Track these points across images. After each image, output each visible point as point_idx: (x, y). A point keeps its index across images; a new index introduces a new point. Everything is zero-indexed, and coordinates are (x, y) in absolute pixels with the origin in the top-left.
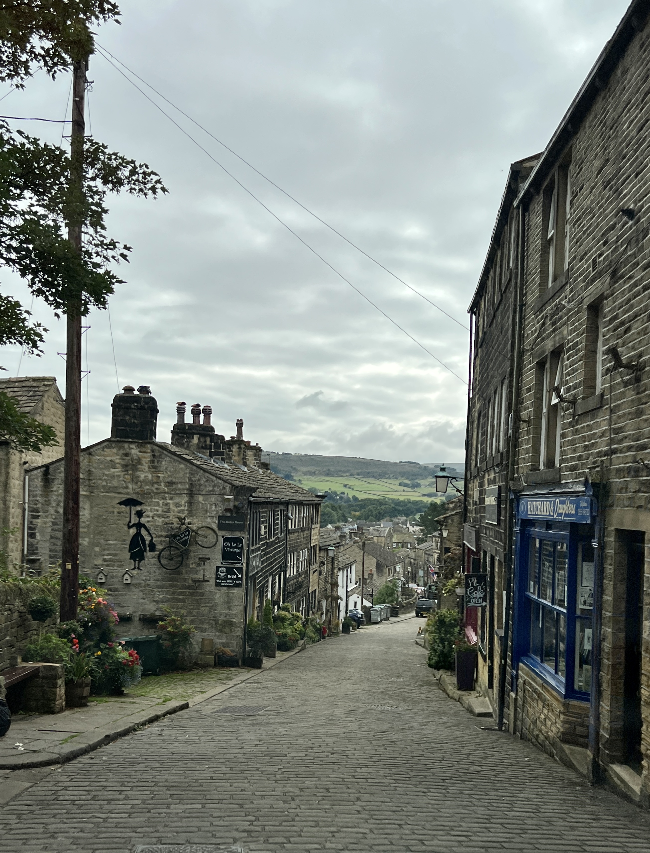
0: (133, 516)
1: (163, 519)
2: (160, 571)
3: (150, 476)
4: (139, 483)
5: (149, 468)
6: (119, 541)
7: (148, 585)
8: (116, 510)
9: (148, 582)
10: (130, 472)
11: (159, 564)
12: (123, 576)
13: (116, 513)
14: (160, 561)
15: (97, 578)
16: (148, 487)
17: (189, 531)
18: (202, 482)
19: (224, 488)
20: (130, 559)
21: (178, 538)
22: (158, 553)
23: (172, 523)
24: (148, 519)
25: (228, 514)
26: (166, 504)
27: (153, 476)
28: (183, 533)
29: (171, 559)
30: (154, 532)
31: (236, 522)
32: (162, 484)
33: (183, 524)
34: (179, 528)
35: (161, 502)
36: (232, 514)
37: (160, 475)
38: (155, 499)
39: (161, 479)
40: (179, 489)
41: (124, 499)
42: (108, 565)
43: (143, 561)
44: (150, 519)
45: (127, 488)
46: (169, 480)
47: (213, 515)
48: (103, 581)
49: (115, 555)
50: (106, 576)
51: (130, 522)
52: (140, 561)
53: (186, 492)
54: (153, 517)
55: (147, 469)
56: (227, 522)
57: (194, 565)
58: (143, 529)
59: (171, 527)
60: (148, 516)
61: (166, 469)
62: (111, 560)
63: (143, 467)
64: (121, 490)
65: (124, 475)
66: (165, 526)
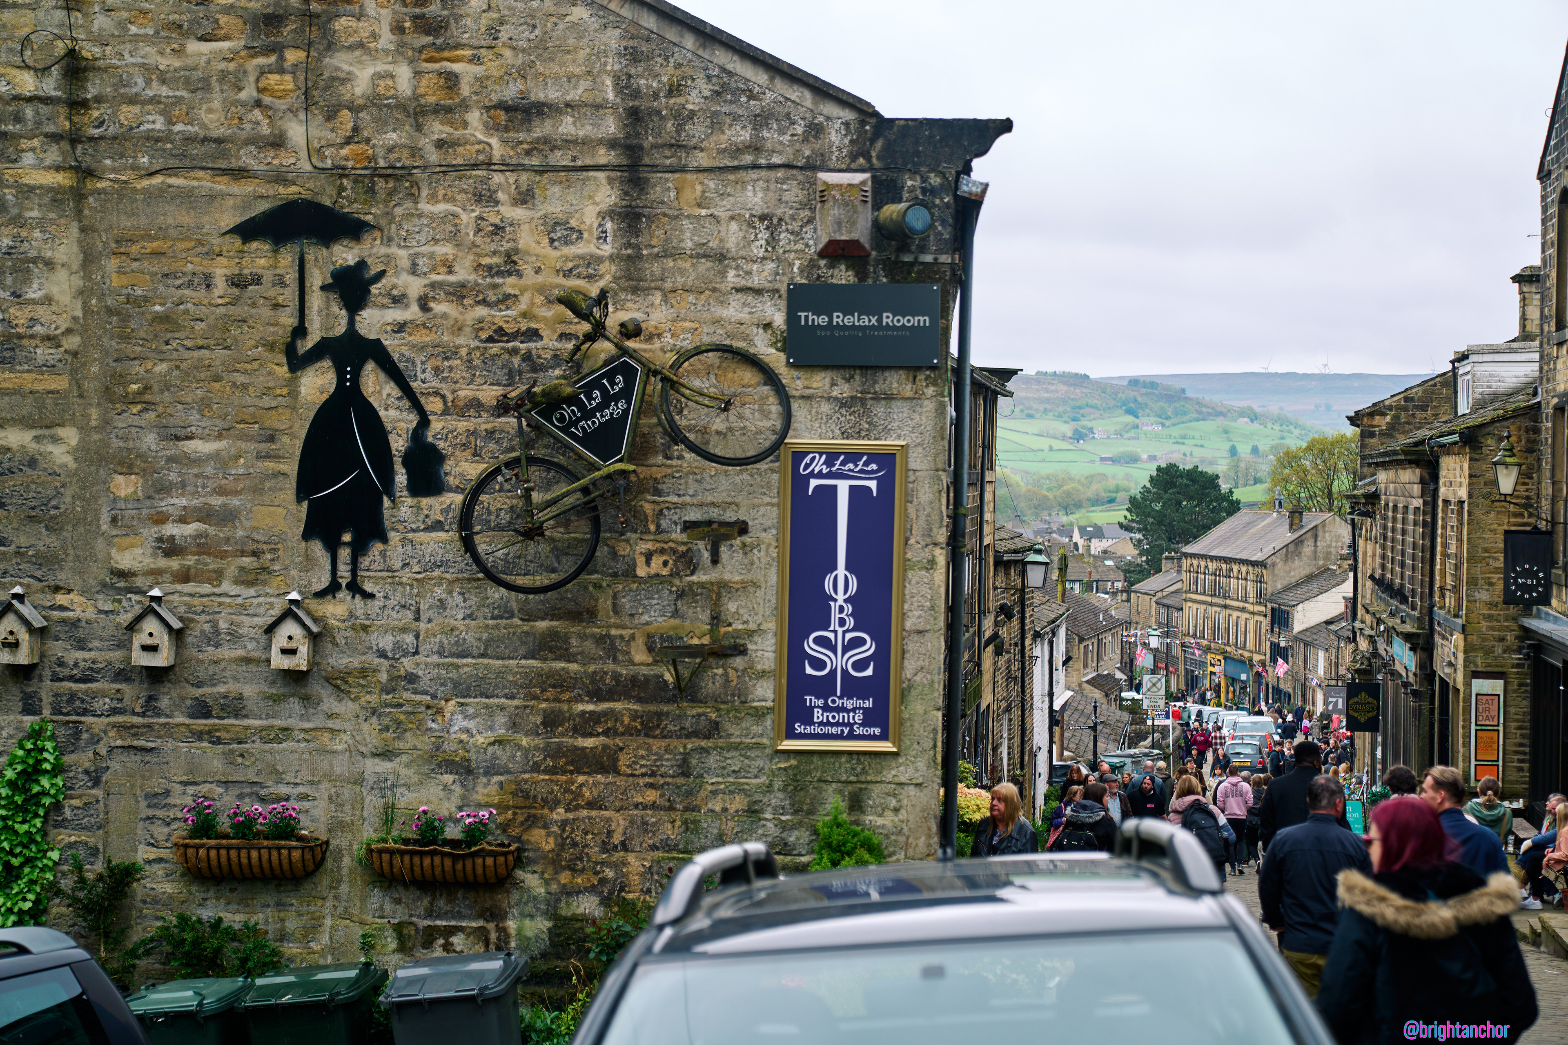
0: (316, 300)
1: (481, 311)
2: (473, 600)
3: (404, 73)
4: (346, 114)
5: (398, 29)
6: (244, 437)
7: (411, 678)
8: (221, 271)
9: (407, 664)
10: (292, 56)
11: (463, 561)
12: (270, 630)
13: (220, 286)
14: (468, 544)
15: (124, 645)
16: (392, 137)
17: (629, 372)
18: (693, 100)
19: (815, 130)
20: (307, 535)
21: (567, 411)
22: (459, 498)
23: (533, 334)
24: (396, 315)
25: (843, 276)
26: (498, 230)
27: (417, 73)
28: (596, 384)
29: (533, 533)
30: (435, 384)
31: (888, 319)
32: (474, 117)
33: (598, 331)
34: (575, 361)
35: (467, 218)
36: (862, 275)
37: (456, 67)
38: (433, 198)
39: (465, 90)
40: (568, 143)
41: (263, 206)
42: (185, 577)
43: (377, 548)
44: (413, 312)
45: (278, 142)
46: (511, 92)
47: (756, 281)
48: (161, 660)
49: (227, 517)
50: (177, 635)
51: (300, 331)
52: (359, 549)
53: (603, 156)
54: (424, 304)
55: (387, 39)
56: (838, 318)
57: (657, 562)
58: (370, 367)
59: (527, 357)
60: (399, 300)
61: (493, 32)
62: (202, 545)
63: (364, 28)
64: (247, 158)
65: (263, 72)
66: (495, 349)
